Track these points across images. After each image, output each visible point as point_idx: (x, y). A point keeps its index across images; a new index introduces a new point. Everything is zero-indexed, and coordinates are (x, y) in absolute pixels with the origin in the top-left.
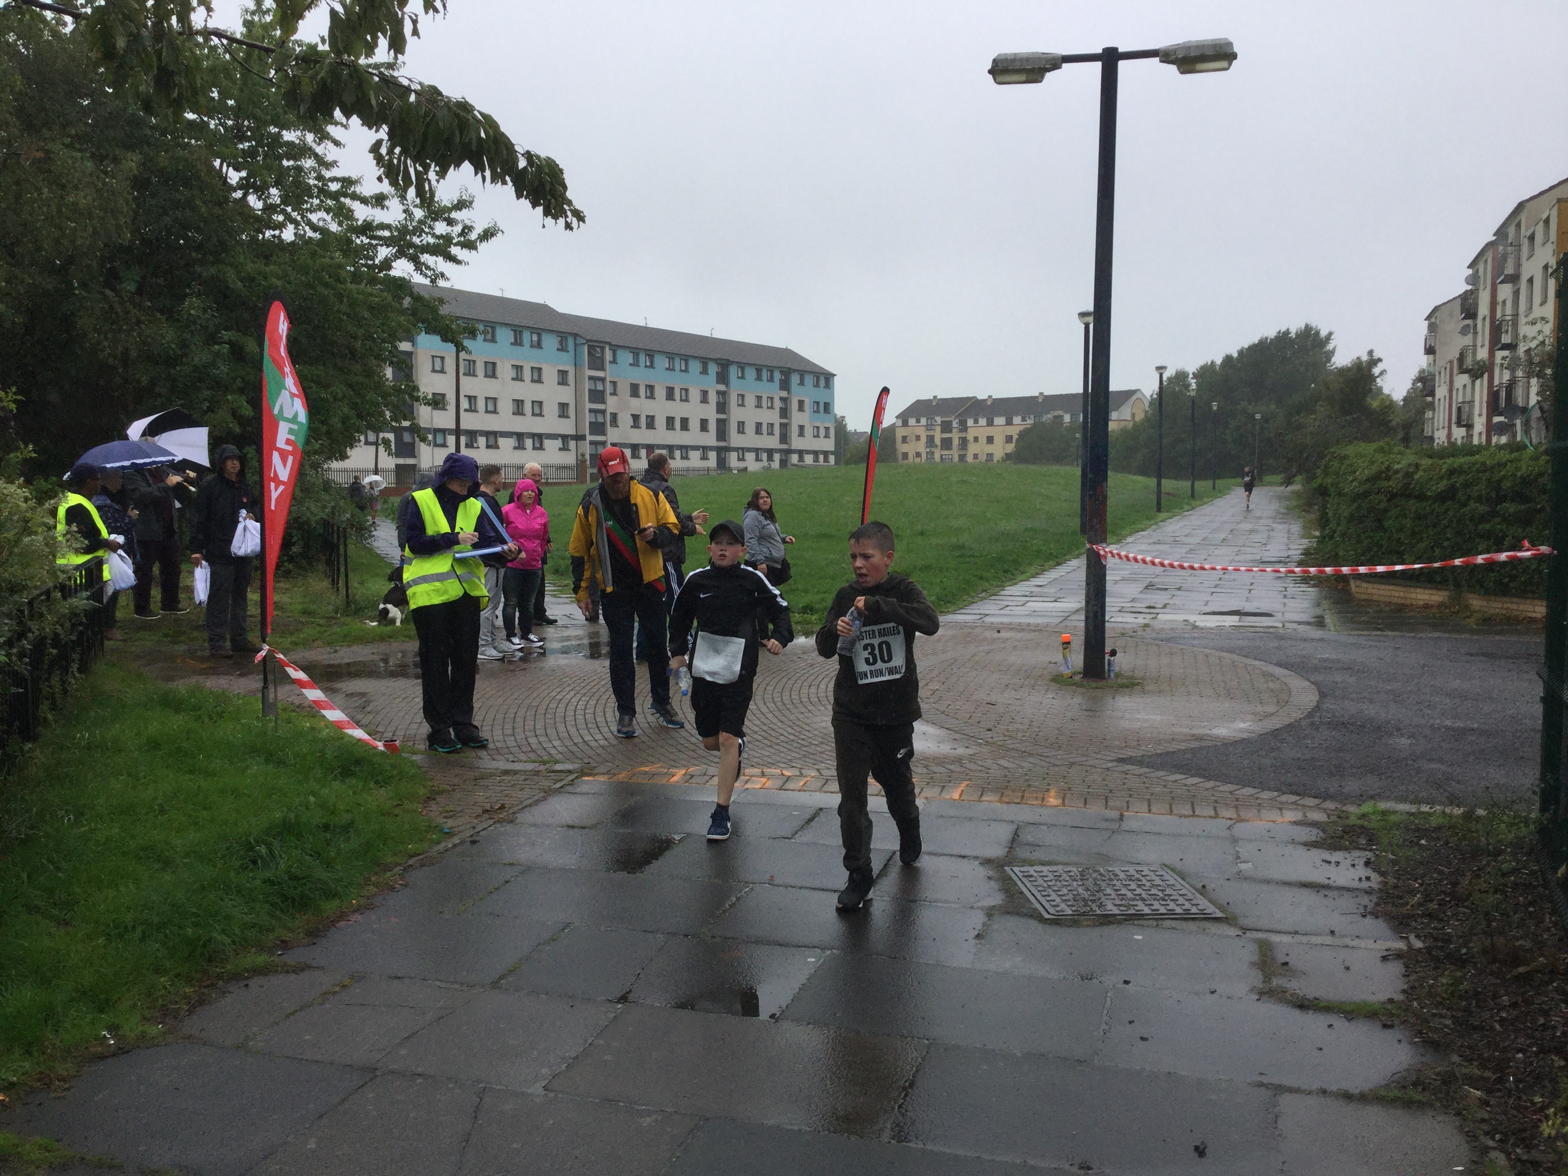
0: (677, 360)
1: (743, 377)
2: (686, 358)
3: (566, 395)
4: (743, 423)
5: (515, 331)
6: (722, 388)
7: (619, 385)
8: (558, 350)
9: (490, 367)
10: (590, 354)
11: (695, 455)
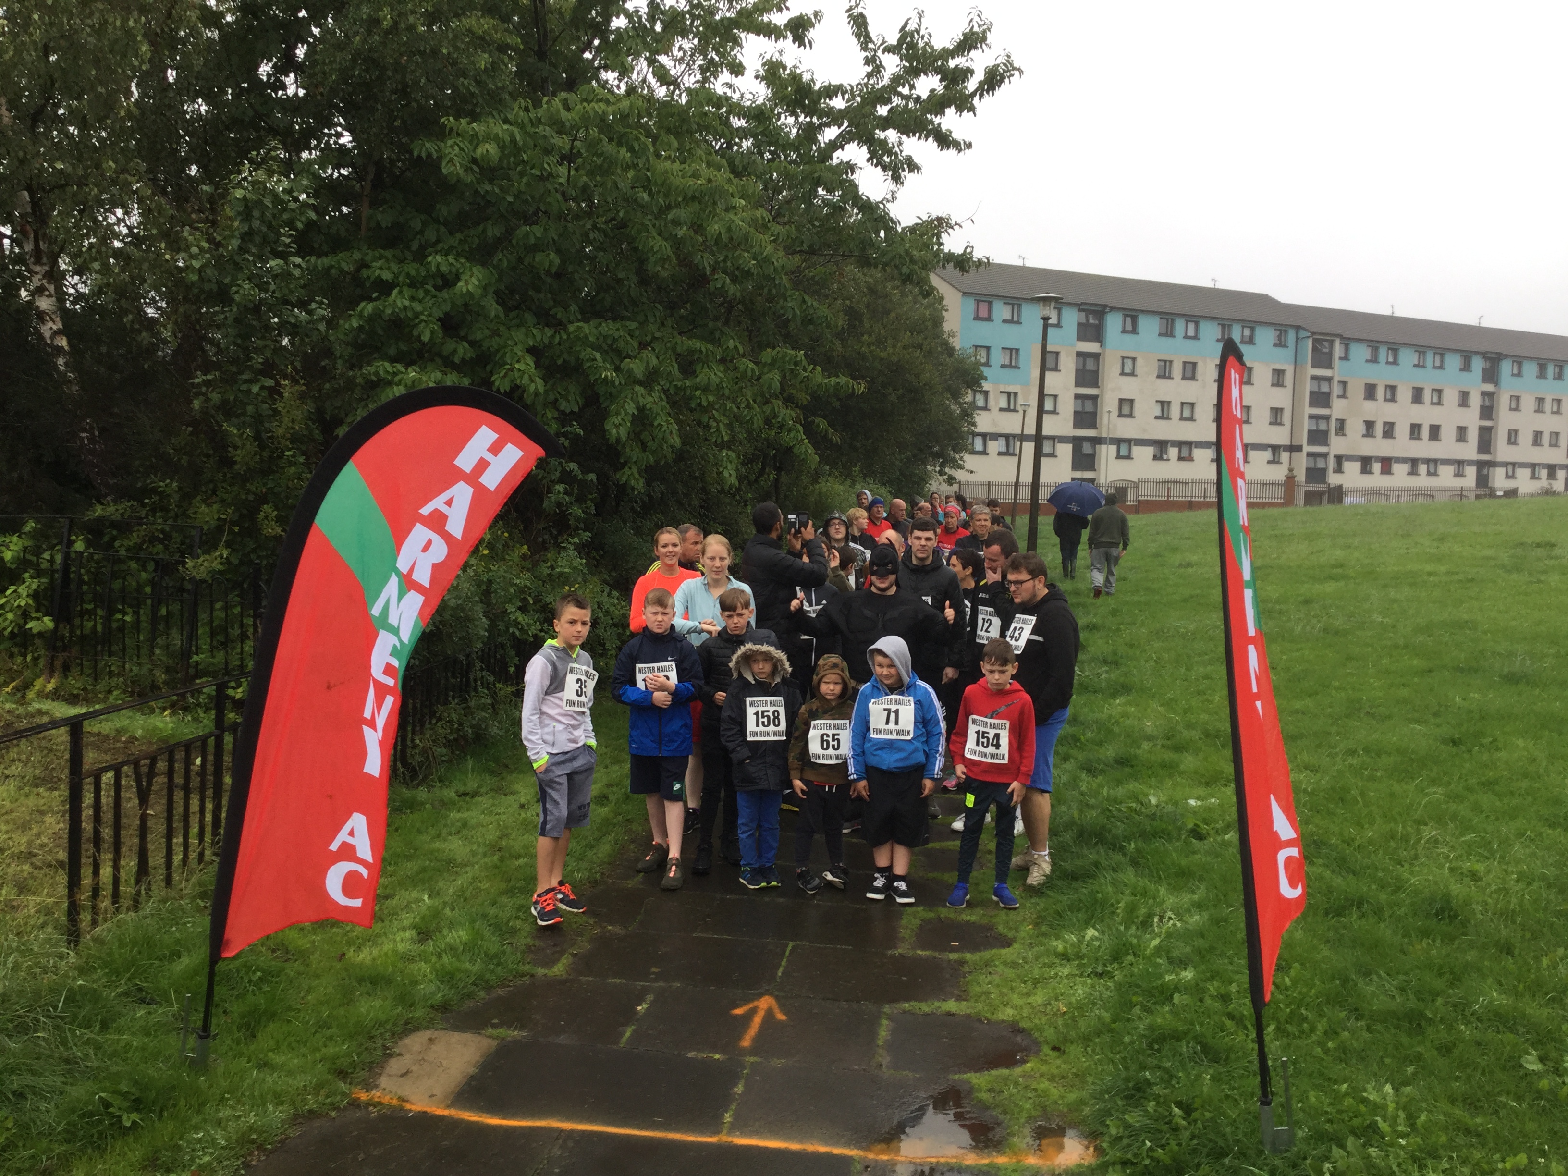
0: (1430, 356)
1: (1519, 374)
2: (1441, 352)
3: (1282, 398)
4: (1516, 431)
5: (1223, 326)
6: (1489, 387)
7: (1350, 387)
8: (1275, 345)
9: (1189, 367)
10: (1315, 349)
11: (1446, 473)
